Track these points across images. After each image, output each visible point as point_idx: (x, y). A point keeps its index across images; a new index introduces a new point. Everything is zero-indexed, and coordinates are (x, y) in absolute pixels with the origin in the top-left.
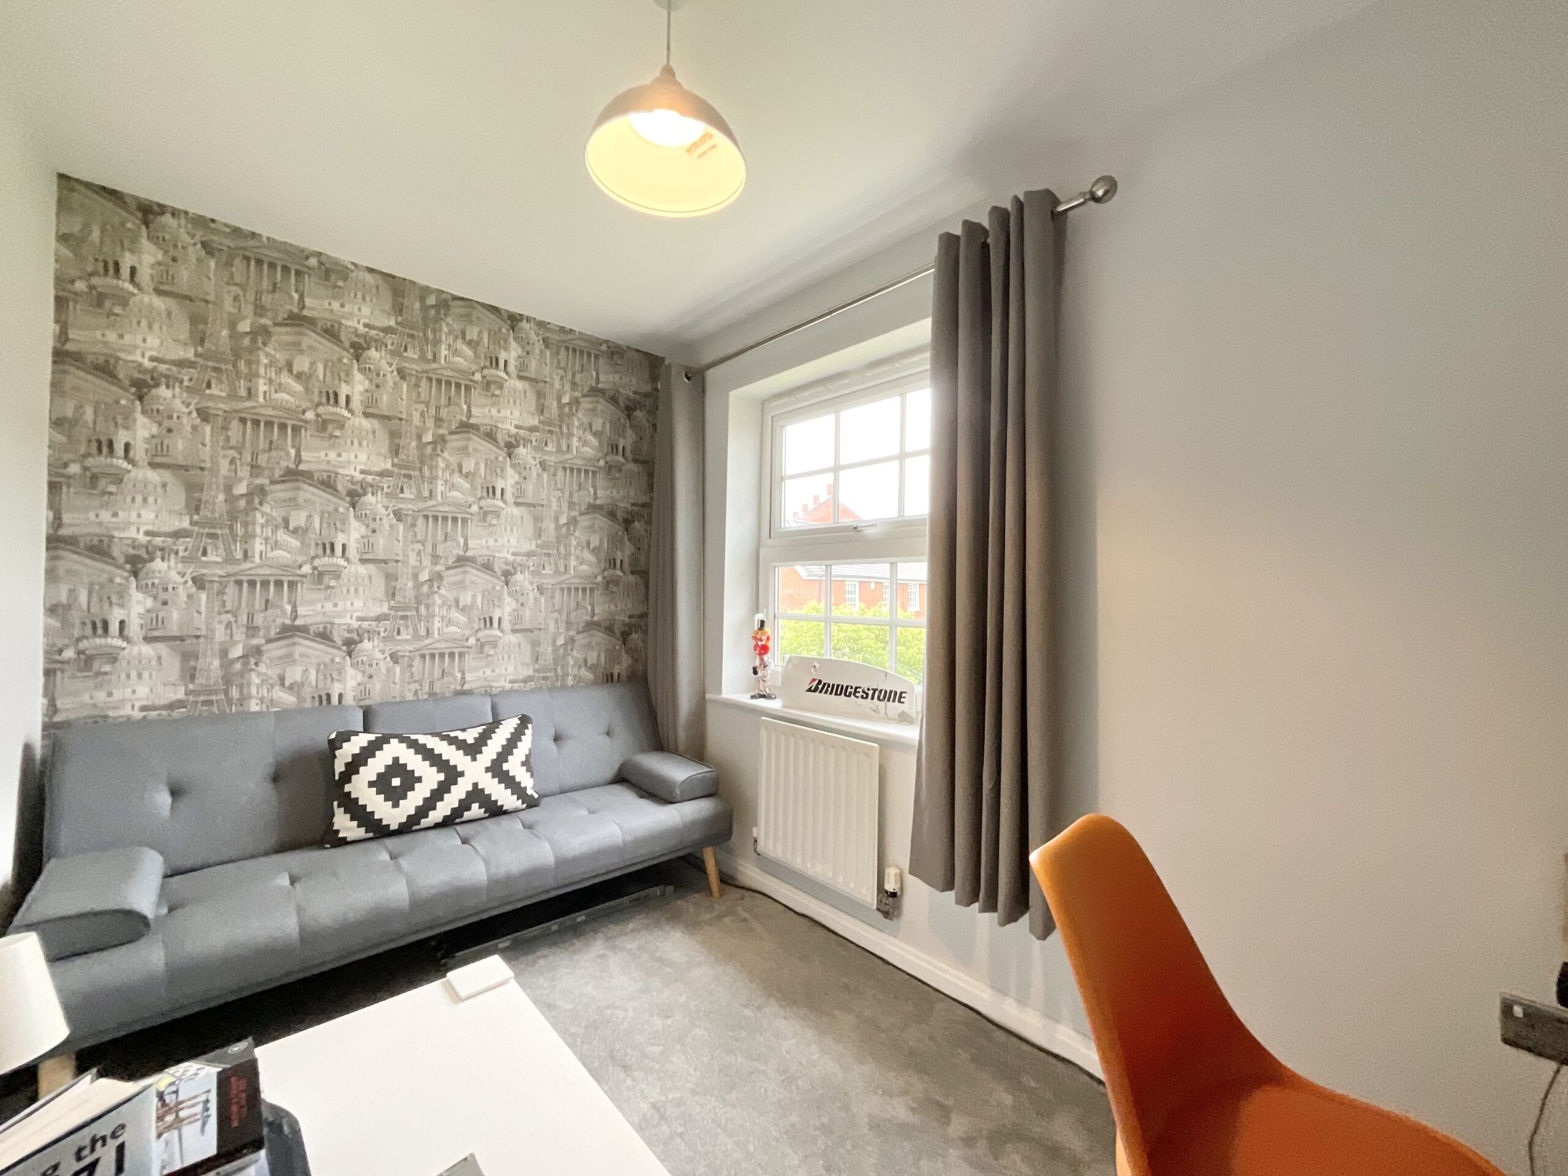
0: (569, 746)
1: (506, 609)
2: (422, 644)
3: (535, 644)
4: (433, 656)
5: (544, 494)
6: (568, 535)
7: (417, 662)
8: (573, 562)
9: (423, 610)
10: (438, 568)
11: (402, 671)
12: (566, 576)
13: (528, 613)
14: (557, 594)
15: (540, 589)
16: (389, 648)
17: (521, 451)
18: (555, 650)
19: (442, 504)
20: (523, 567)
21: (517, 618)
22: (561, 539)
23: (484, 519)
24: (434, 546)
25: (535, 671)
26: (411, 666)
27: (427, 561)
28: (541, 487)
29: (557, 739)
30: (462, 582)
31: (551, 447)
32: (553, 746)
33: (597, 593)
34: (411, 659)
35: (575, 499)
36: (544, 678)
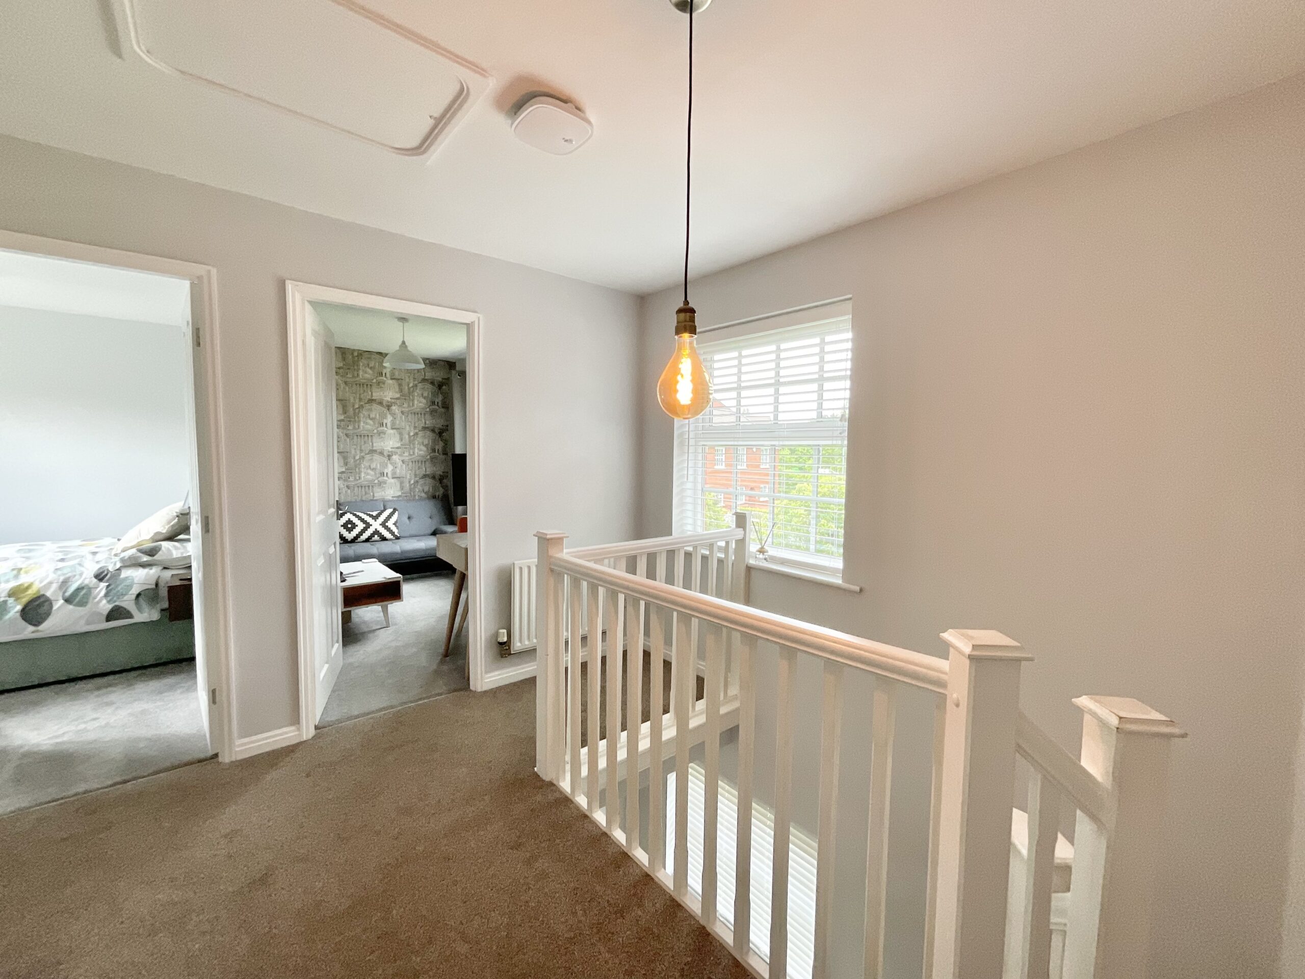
0: (414, 520)
1: (389, 469)
2: (357, 482)
3: (401, 483)
4: (362, 487)
5: (403, 424)
6: (414, 440)
7: (356, 489)
8: (416, 450)
9: (357, 470)
10: (362, 454)
11: (351, 492)
12: (413, 456)
13: (398, 471)
14: (410, 463)
15: (403, 462)
16: (346, 483)
17: (393, 408)
18: (410, 485)
19: (363, 430)
20: (396, 453)
21: (394, 473)
22: (411, 441)
23: (379, 435)
24: (361, 446)
25: (402, 493)
26: (354, 490)
27: (358, 452)
28: (401, 421)
29: (409, 518)
30: (372, 459)
31: (405, 405)
32: (407, 521)
33: (427, 463)
34: (354, 488)
35: (416, 425)
36: (406, 496)
